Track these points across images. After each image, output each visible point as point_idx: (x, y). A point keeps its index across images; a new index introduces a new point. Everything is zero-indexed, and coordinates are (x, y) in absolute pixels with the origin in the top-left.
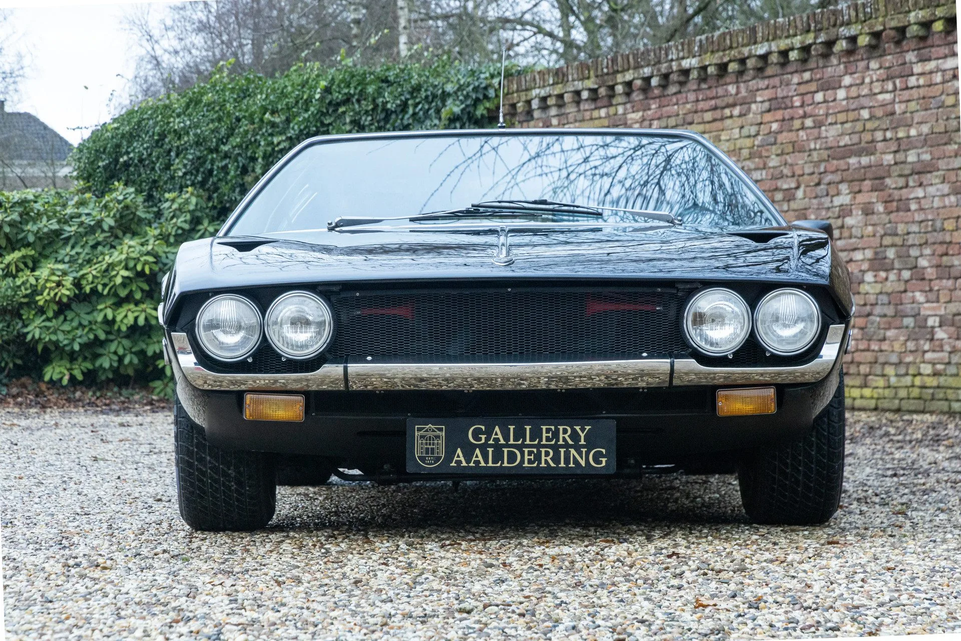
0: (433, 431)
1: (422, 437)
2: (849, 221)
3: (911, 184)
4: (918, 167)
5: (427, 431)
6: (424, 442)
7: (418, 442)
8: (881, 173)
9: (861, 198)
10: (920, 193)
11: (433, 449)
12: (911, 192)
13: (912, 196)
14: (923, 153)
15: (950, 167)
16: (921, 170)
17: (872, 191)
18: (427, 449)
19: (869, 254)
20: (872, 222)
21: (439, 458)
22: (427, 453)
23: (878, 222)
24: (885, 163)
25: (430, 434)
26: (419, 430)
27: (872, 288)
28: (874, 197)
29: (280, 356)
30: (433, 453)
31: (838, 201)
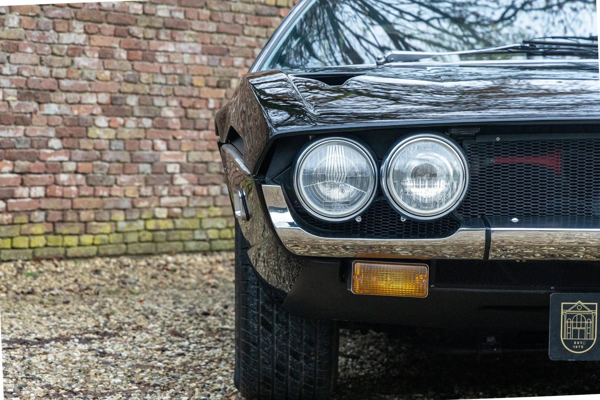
0: (584, 309)
1: (569, 316)
2: (81, 61)
3: (162, 37)
4: (171, 23)
5: (575, 309)
6: (572, 322)
7: (564, 323)
8: (127, 20)
9: (98, 40)
10: (170, 47)
11: (582, 332)
12: (161, 45)
13: (161, 49)
14: (175, 10)
15: (205, 29)
16: (174, 26)
17: (115, 36)
18: (575, 331)
19: (104, 98)
20: (110, 67)
21: (589, 343)
22: (575, 336)
23: (118, 67)
24: (132, 11)
25: (579, 313)
26: (566, 307)
27: (105, 132)
28: (115, 42)
29: (399, 215)
30: (582, 336)
31: (67, 38)
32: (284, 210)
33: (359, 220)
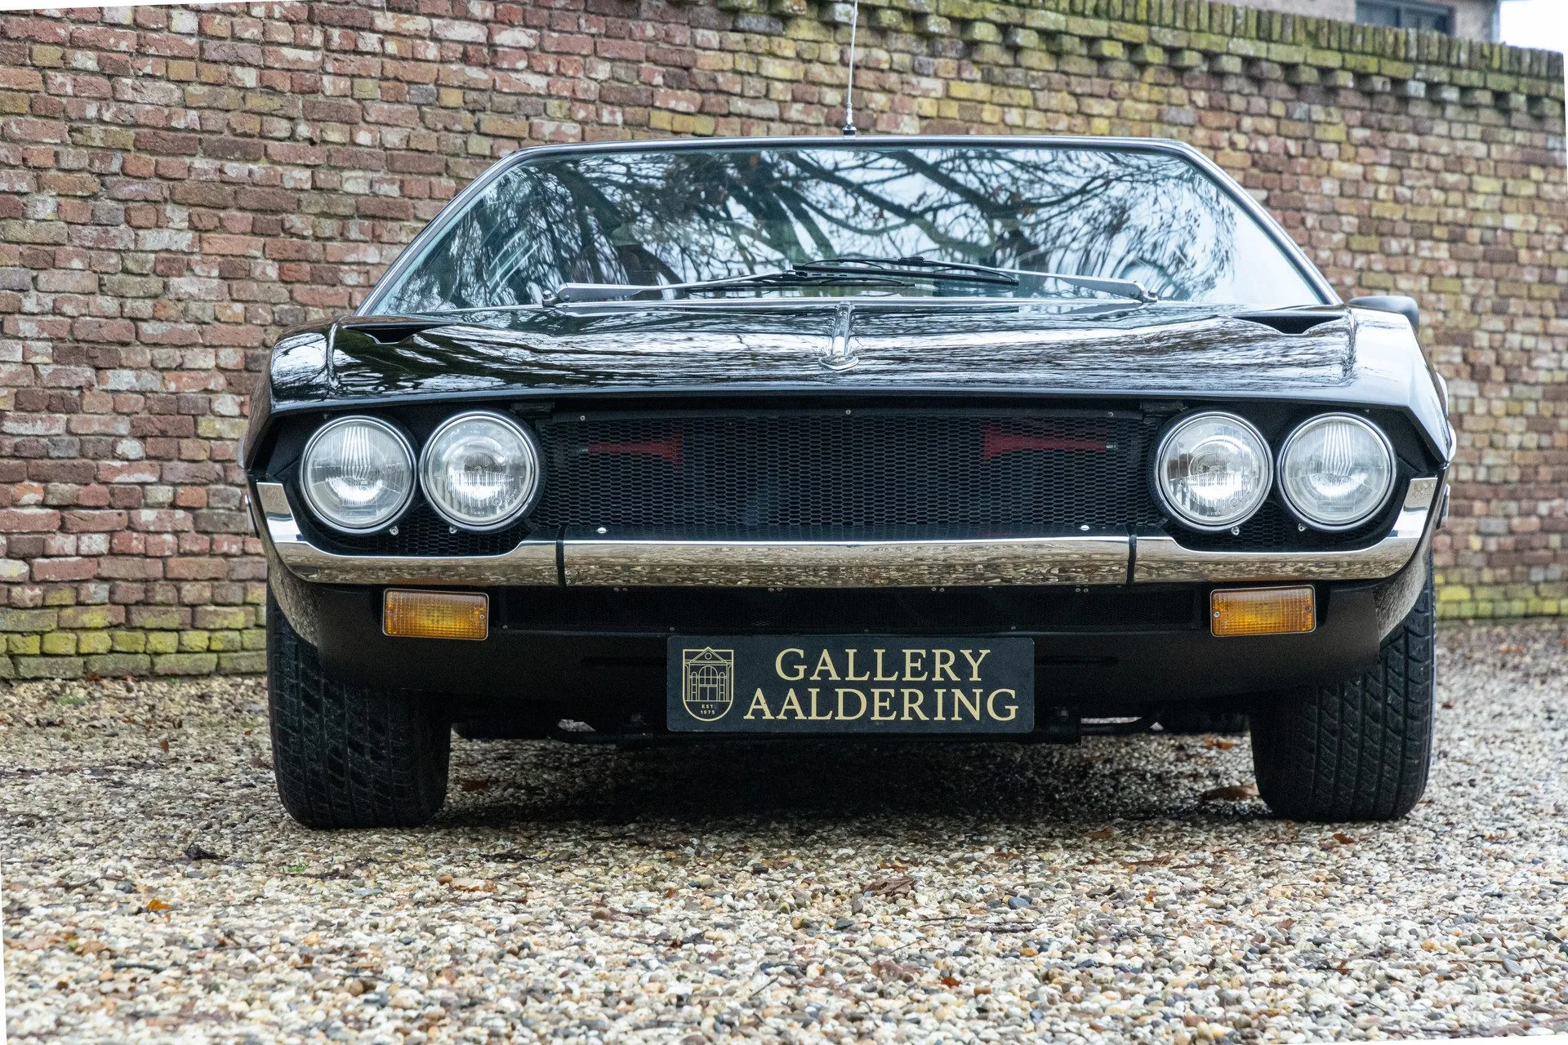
0: (714, 658)
1: (694, 669)
2: (183, 285)
3: (354, 234)
4: (372, 207)
5: (702, 658)
6: (698, 677)
7: (688, 678)
8: (277, 202)
9: (218, 243)
10: (371, 254)
11: (713, 690)
12: (350, 251)
13: (352, 258)
14: (381, 181)
16: (380, 214)
17: (254, 233)
18: (703, 690)
19: (231, 358)
20: (244, 297)
21: (723, 706)
22: (703, 696)
23: (261, 297)
24: (290, 184)
25: (710, 664)
26: (690, 656)
27: (232, 426)
28: (254, 245)
29: (445, 525)
30: (713, 696)
31: (153, 240)
32: (285, 517)
33: (394, 532)
